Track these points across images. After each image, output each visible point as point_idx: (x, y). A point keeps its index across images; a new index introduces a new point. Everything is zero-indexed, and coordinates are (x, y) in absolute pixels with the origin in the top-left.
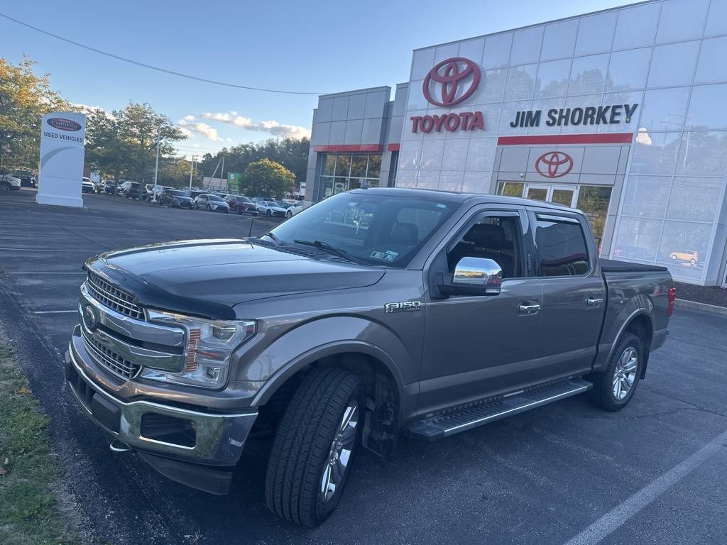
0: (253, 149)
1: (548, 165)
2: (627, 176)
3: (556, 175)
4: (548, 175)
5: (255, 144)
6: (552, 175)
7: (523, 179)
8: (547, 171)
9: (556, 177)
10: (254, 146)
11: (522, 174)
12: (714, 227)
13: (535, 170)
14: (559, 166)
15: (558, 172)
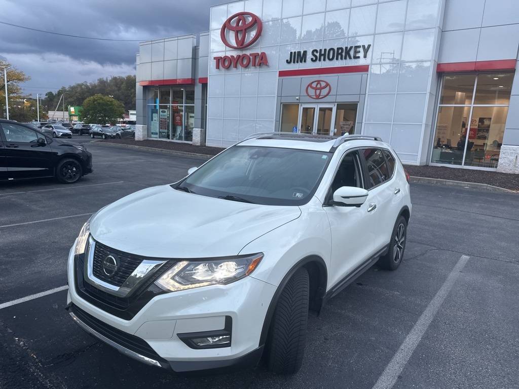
0: (87, 87)
1: (314, 90)
2: (367, 95)
3: (321, 97)
4: (315, 97)
6: (318, 97)
7: (298, 101)
8: (314, 95)
11: (297, 98)
12: (423, 126)
13: (306, 94)
14: (322, 90)
15: (321, 94)
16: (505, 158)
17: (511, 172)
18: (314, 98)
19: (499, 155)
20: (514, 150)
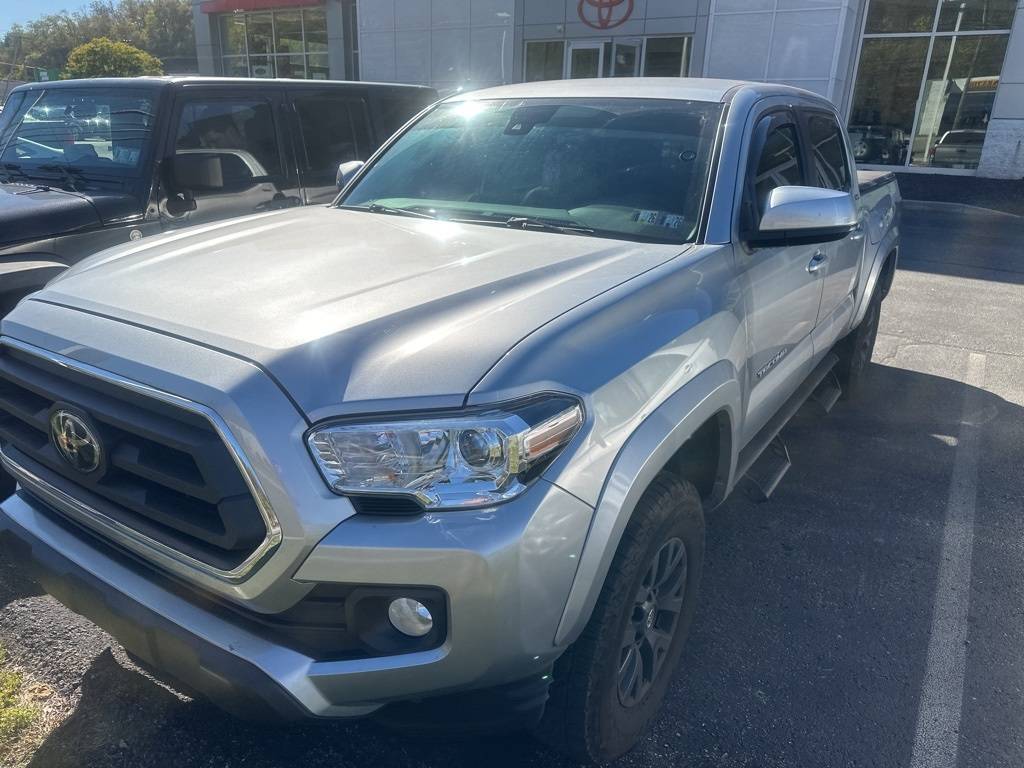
0: (69, 21)
1: (597, 9)
2: (711, 17)
3: (610, 24)
4: (598, 25)
5: (71, 12)
6: (604, 25)
7: (562, 36)
8: (597, 19)
9: (611, 27)
10: (70, 17)
11: (559, 27)
12: (832, 84)
13: (579, 19)
14: (614, 8)
15: (612, 18)
16: (996, 146)
17: (1005, 176)
18: (598, 28)
19: (983, 141)
20: (1014, 129)
